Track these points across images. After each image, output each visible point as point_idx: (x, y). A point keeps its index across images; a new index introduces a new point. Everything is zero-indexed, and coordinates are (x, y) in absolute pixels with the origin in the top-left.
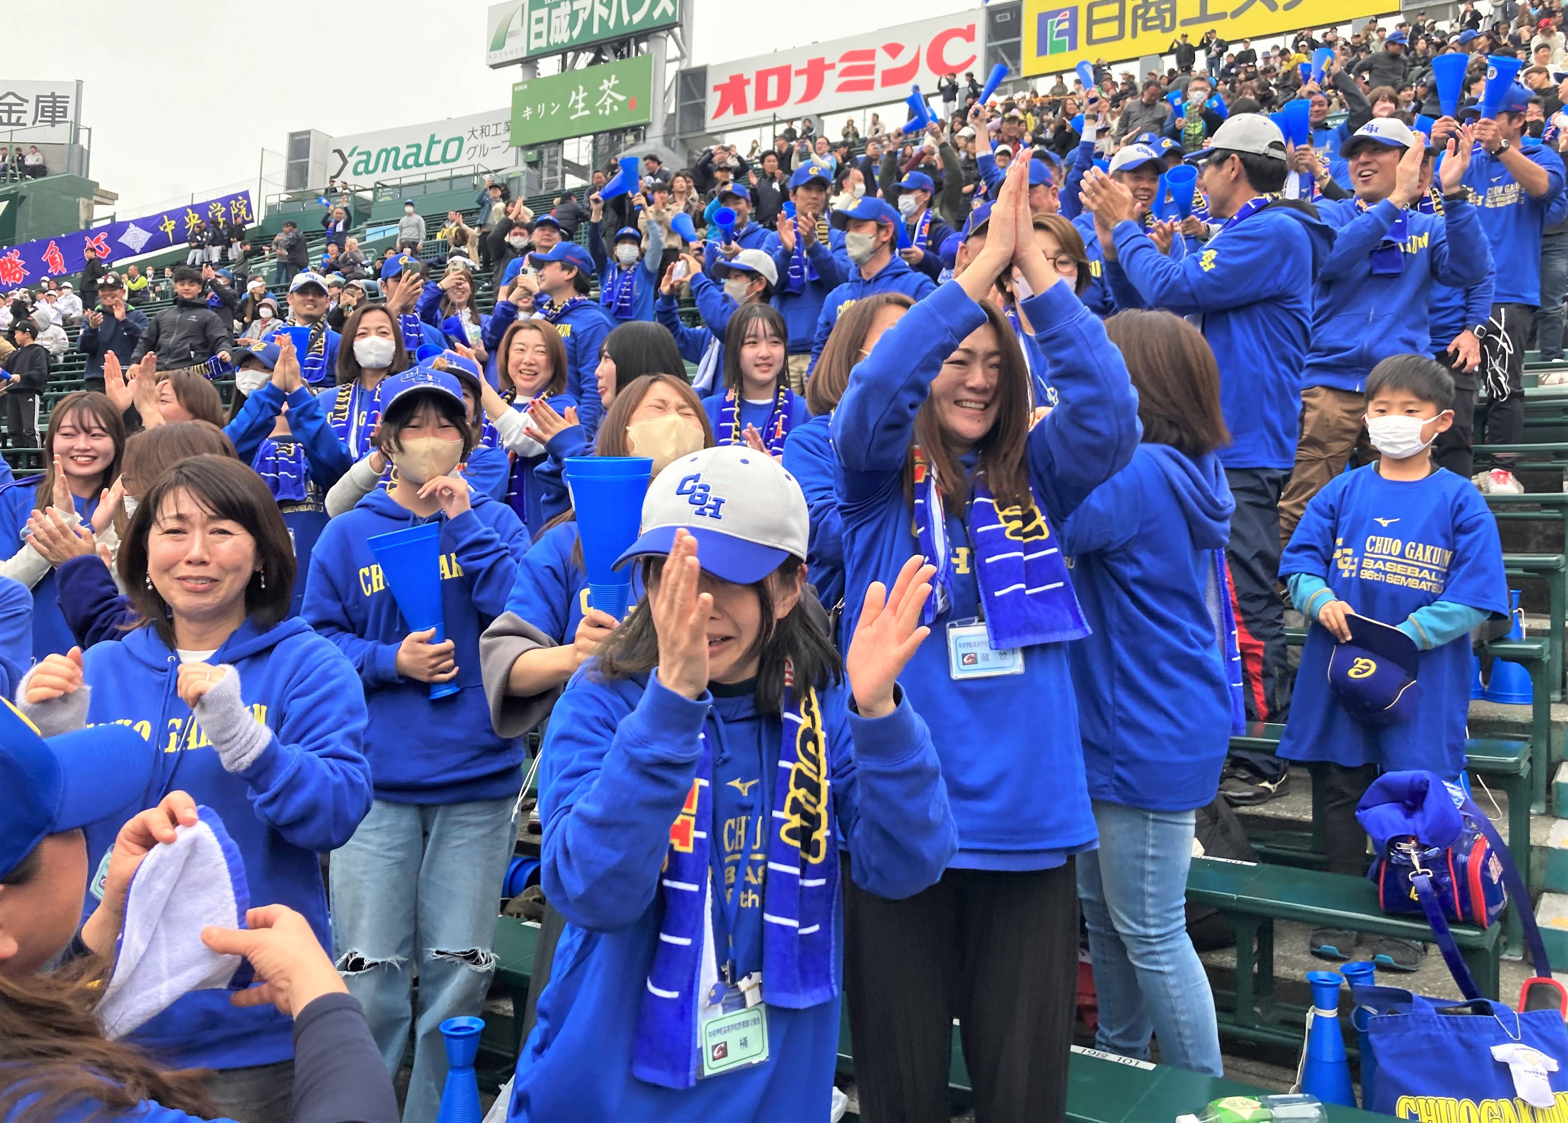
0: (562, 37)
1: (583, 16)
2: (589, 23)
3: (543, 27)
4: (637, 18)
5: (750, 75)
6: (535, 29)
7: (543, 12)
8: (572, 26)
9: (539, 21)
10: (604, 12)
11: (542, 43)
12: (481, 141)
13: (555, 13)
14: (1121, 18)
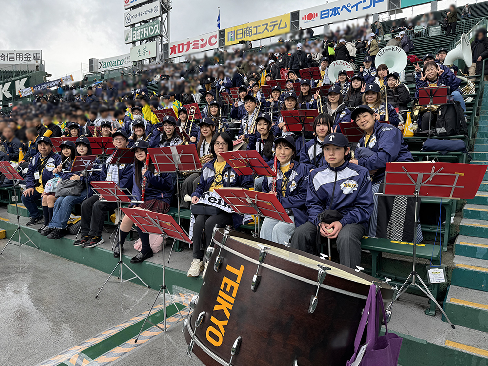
0: (138, 38)
1: (142, 33)
4: (152, 33)
5: (177, 45)
6: (134, 36)
7: (135, 32)
8: (140, 35)
9: (134, 34)
10: (145, 32)
11: (135, 39)
12: (127, 60)
13: (137, 32)
14: (242, 33)
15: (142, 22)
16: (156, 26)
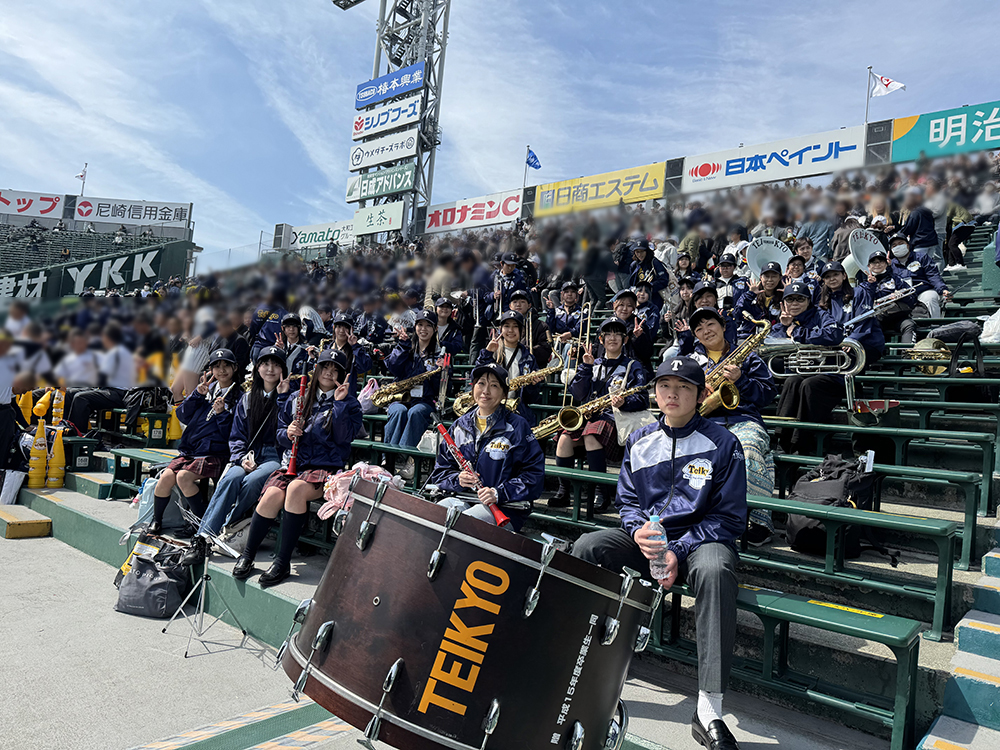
0: (372, 192)
1: (380, 184)
2: (382, 187)
3: (366, 188)
4: (399, 186)
5: (442, 211)
6: (363, 188)
7: (366, 182)
8: (376, 188)
9: (365, 185)
10: (386, 182)
11: (365, 194)
12: (347, 232)
13: (371, 182)
14: (569, 195)
15: (382, 164)
16: (407, 173)
